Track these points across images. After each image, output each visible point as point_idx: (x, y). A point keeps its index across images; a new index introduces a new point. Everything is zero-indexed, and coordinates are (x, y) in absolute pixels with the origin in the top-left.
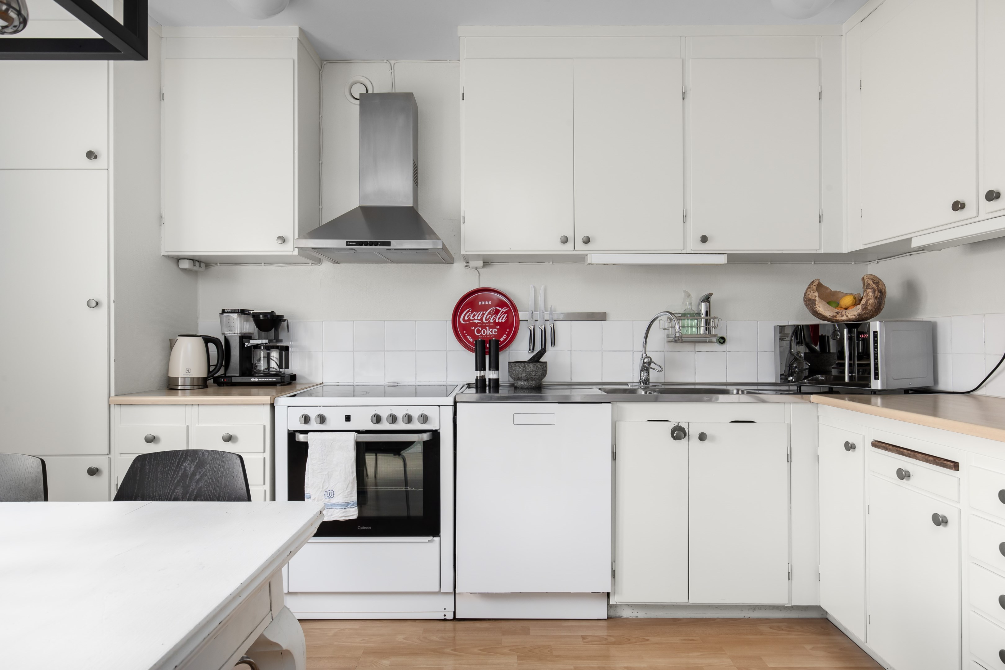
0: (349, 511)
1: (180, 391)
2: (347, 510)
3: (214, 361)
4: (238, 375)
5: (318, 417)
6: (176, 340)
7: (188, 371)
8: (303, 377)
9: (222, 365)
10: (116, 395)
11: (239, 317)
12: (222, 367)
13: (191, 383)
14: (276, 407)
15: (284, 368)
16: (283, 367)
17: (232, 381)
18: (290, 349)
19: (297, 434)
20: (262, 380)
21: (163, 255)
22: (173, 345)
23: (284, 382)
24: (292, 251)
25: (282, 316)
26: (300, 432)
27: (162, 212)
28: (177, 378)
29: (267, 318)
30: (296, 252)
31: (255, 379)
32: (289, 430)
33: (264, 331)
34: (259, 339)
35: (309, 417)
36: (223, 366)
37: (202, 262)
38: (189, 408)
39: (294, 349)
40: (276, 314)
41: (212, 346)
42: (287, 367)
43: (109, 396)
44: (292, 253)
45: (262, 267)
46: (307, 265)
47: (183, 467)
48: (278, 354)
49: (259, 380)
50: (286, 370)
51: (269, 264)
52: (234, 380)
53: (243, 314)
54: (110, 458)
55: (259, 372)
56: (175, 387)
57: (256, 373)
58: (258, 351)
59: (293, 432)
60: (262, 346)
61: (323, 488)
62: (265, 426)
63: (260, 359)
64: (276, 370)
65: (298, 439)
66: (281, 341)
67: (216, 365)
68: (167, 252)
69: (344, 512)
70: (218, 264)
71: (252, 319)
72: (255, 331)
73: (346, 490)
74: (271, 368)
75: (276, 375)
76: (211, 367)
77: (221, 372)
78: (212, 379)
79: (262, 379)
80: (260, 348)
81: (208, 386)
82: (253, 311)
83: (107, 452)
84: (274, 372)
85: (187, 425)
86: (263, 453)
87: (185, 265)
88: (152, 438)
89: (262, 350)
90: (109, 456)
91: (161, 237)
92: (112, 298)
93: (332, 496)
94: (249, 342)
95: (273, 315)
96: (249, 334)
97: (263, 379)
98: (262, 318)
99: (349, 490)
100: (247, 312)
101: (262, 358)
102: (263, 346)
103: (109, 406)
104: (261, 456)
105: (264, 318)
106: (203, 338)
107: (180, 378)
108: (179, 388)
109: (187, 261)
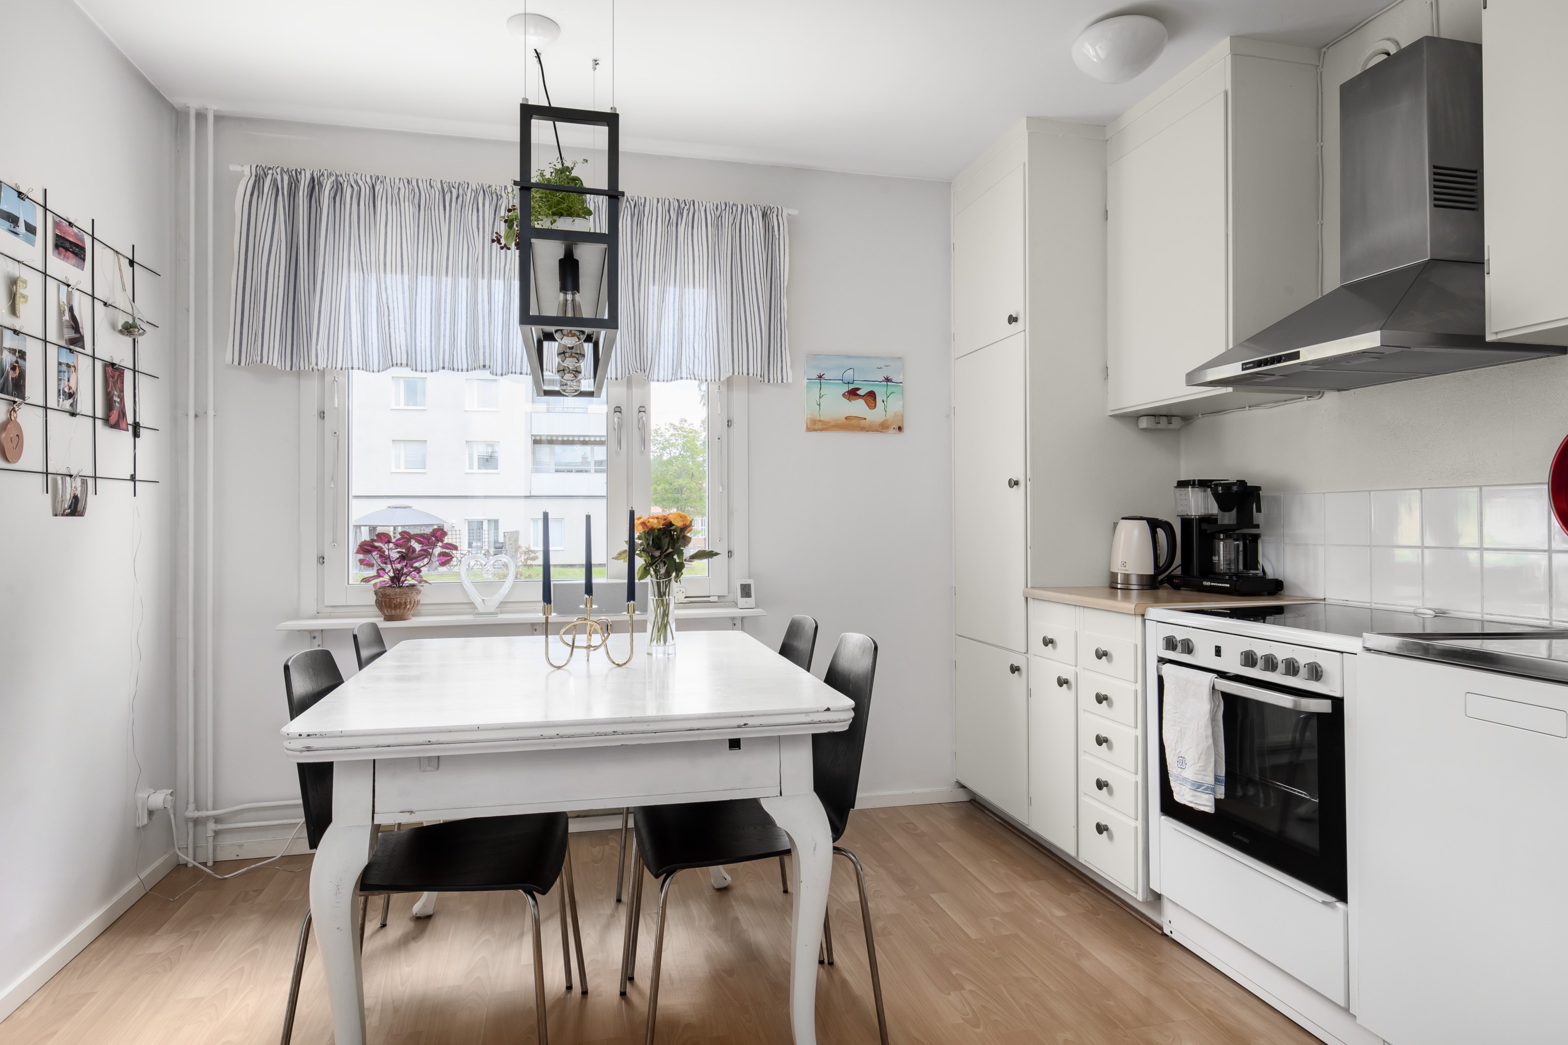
0: (1201, 797)
2: (1199, 794)
6: (1118, 524)
7: (1123, 564)
8: (1297, 587)
10: (1033, 588)
11: (1199, 491)
13: (1137, 581)
15: (1252, 569)
16: (1248, 568)
20: (1215, 584)
21: (1109, 416)
25: (1258, 488)
27: (1107, 363)
28: (1117, 574)
29: (1230, 491)
31: (1207, 582)
33: (1226, 512)
35: (1176, 641)
37: (1174, 416)
40: (1249, 485)
41: (1160, 533)
43: (1026, 588)
45: (1245, 413)
46: (1302, 401)
49: (1212, 584)
53: (1201, 486)
54: (1027, 657)
55: (1217, 573)
57: (1213, 574)
58: (1216, 541)
60: (1221, 533)
61: (1175, 750)
63: (1218, 554)
66: (1250, 525)
67: (1168, 559)
68: (1112, 411)
69: (1193, 796)
70: (1200, 416)
72: (1218, 512)
73: (1198, 762)
76: (1158, 561)
78: (1163, 579)
80: (1218, 536)
83: (1025, 651)
86: (1135, 683)
87: (1144, 423)
88: (1050, 641)
89: (1222, 540)
90: (1027, 655)
91: (1108, 394)
92: (1029, 476)
93: (1184, 767)
95: (1244, 487)
96: (1210, 515)
98: (1221, 492)
99: (1201, 765)
100: (1208, 484)
101: (1222, 552)
103: (1027, 599)
104: (1132, 687)
105: (1224, 492)
106: (1148, 521)
109: (1145, 417)
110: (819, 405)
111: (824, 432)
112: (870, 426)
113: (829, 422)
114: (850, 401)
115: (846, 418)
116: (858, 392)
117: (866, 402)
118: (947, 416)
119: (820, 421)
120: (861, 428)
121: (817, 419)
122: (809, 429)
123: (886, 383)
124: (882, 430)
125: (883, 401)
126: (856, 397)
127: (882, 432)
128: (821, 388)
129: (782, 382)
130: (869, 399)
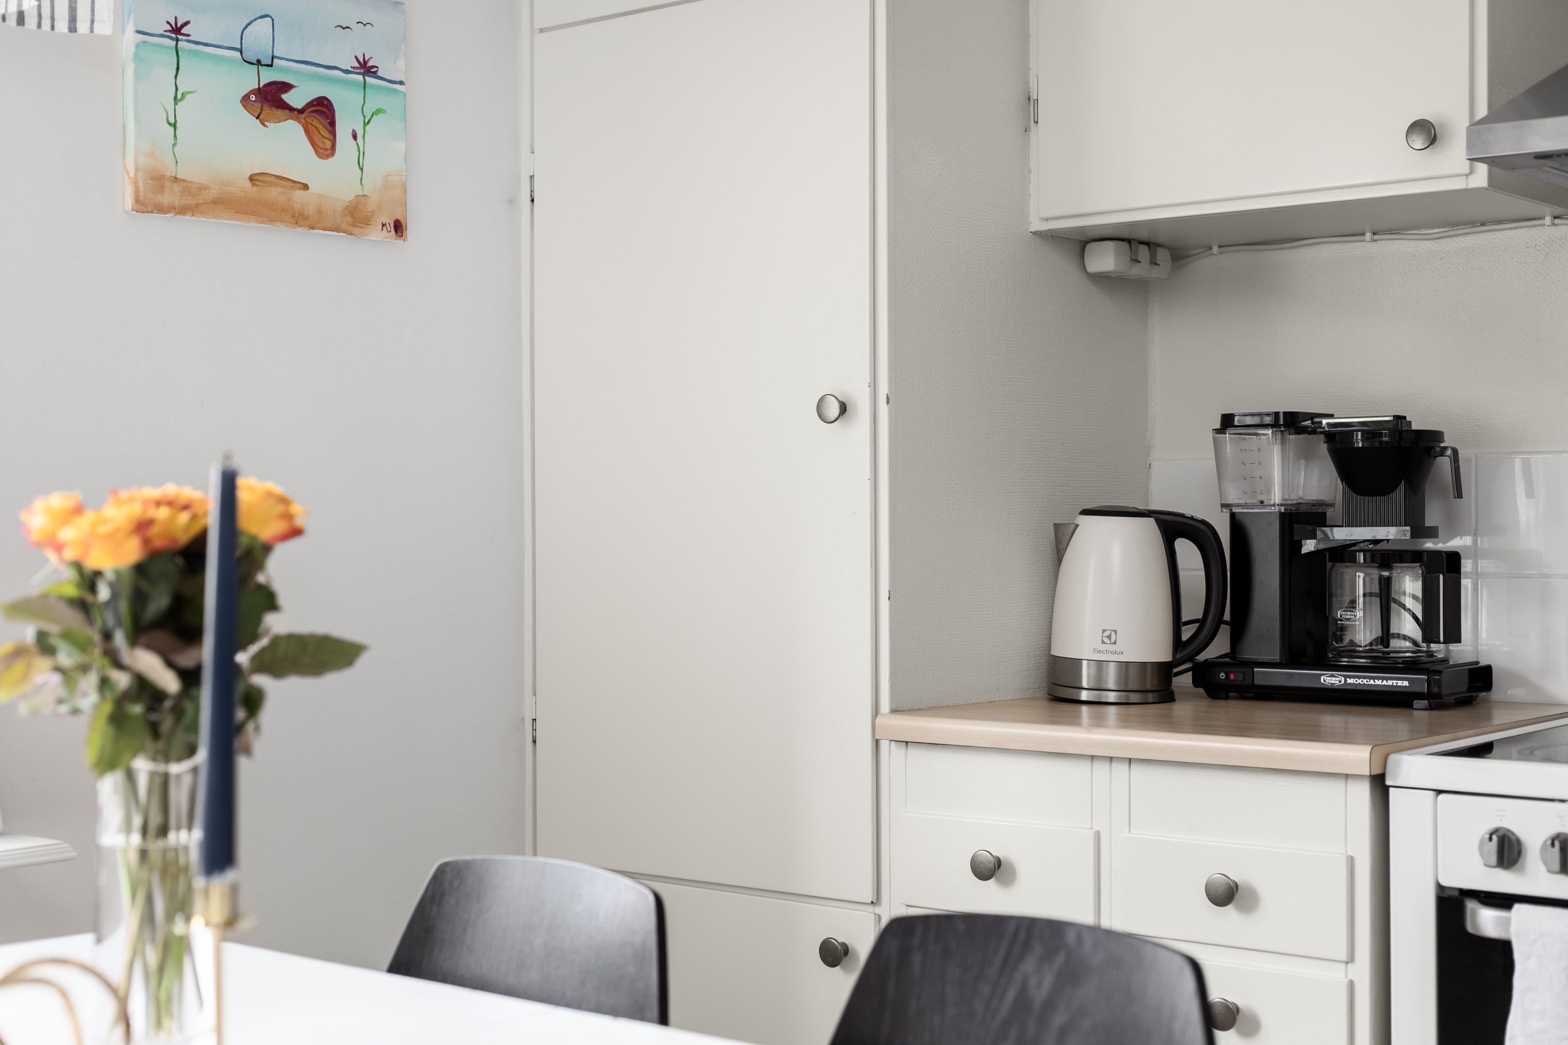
1: (1084, 709)
3: (1193, 609)
4: (1277, 658)
5: (1553, 845)
6: (1072, 527)
7: (1109, 637)
8: (1521, 680)
9: (1220, 621)
10: (894, 711)
11: (1278, 442)
12: (1222, 626)
13: (1118, 682)
14: (1391, 789)
15: (1442, 639)
16: (1439, 638)
17: (1256, 682)
18: (1467, 566)
19: (1471, 905)
20: (1359, 681)
21: (1035, 233)
22: (1063, 546)
23: (1439, 696)
24: (1467, 175)
25: (1436, 436)
26: (1485, 897)
27: (1031, 85)
28: (1077, 663)
29: (1377, 444)
30: (1480, 177)
31: (1332, 676)
32: (1440, 888)
33: (1369, 495)
34: (1350, 524)
35: (1519, 842)
36: (1226, 623)
37: (1159, 245)
38: (1101, 770)
39: (1484, 565)
40: (1414, 427)
41: (1187, 550)
42: (1453, 635)
43: (876, 712)
44: (1467, 183)
45: (1364, 248)
46: (1535, 226)
47: (1018, 976)
48: (1420, 583)
49: (1349, 681)
50: (1453, 647)
51: (1390, 231)
52: (1264, 676)
53: (1292, 430)
54: (879, 916)
55: (1352, 651)
56: (1070, 694)
57: (1341, 653)
58: (1346, 571)
59: (1456, 894)
60: (1360, 551)
62: (1351, 861)
63: (1353, 604)
64: (1415, 643)
65: (1475, 924)
66: (1432, 533)
67: (1202, 622)
68: (1047, 220)
70: (1215, 249)
71: (1324, 447)
72: (1337, 498)
74: (1398, 636)
75: (1410, 666)
76: (1183, 628)
77: (1219, 647)
78: (1190, 673)
79: (1359, 677)
80: (1353, 560)
81: (1176, 697)
82: (1331, 416)
83: (869, 897)
84: (1408, 655)
85: (1096, 829)
86: (1347, 963)
87: (1105, 259)
88: (991, 866)
89: (1361, 567)
90: (878, 910)
91: (1030, 171)
92: (883, 389)
94: (1313, 536)
95: (1401, 432)
96: (1314, 505)
97: (1365, 677)
98: (1360, 445)
100: (1308, 423)
101: (1361, 599)
102: (1364, 551)
103: (877, 743)
104: (1338, 975)
105: (1366, 445)
106: (1157, 520)
107: (1085, 663)
108: (1084, 696)
109: (1110, 244)
110: (174, 126)
111: (187, 217)
112: (320, 212)
113: (202, 188)
114: (263, 123)
115: (251, 179)
116: (285, 97)
117: (307, 131)
118: (510, 201)
119: (176, 179)
120: (293, 216)
121: (169, 173)
122: (142, 206)
123: (360, 77)
124: (351, 229)
125: (355, 137)
126: (280, 113)
127: (351, 234)
128: (178, 69)
129: (73, 29)
130: (316, 123)
